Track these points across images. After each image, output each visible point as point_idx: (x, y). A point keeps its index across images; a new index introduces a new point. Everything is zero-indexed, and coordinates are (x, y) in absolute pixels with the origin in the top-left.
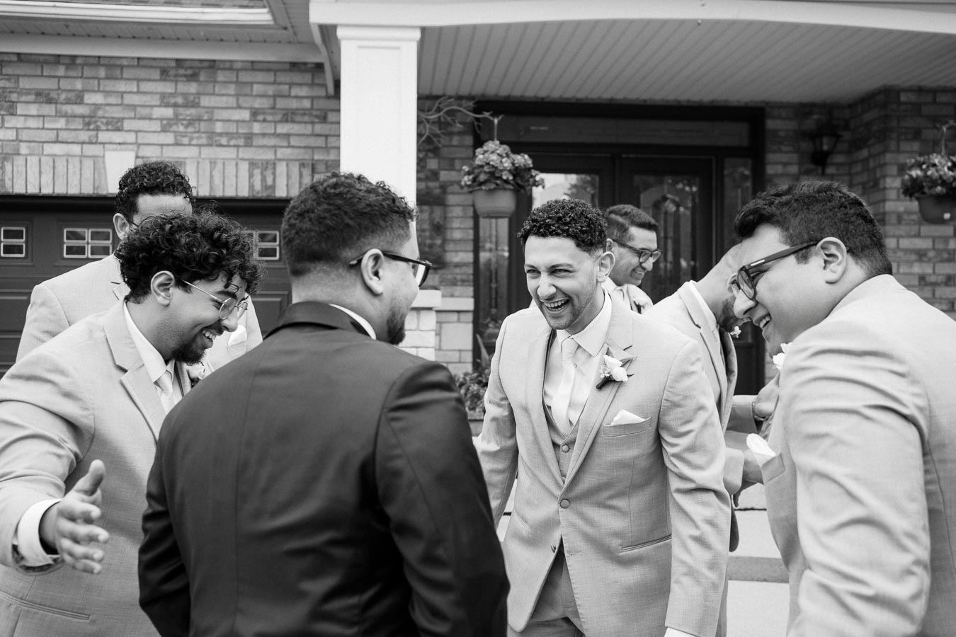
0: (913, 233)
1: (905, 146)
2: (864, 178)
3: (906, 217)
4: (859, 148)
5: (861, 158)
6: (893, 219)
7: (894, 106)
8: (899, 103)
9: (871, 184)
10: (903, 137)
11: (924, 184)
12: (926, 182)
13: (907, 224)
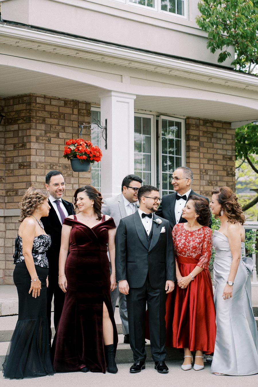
0: (42, 173)
1: (39, 126)
2: (16, 141)
3: (39, 164)
4: (11, 124)
5: (13, 129)
6: (33, 165)
7: (34, 104)
8: (36, 103)
9: (21, 145)
10: (38, 122)
11: (77, 154)
12: (78, 152)
13: (40, 169)
